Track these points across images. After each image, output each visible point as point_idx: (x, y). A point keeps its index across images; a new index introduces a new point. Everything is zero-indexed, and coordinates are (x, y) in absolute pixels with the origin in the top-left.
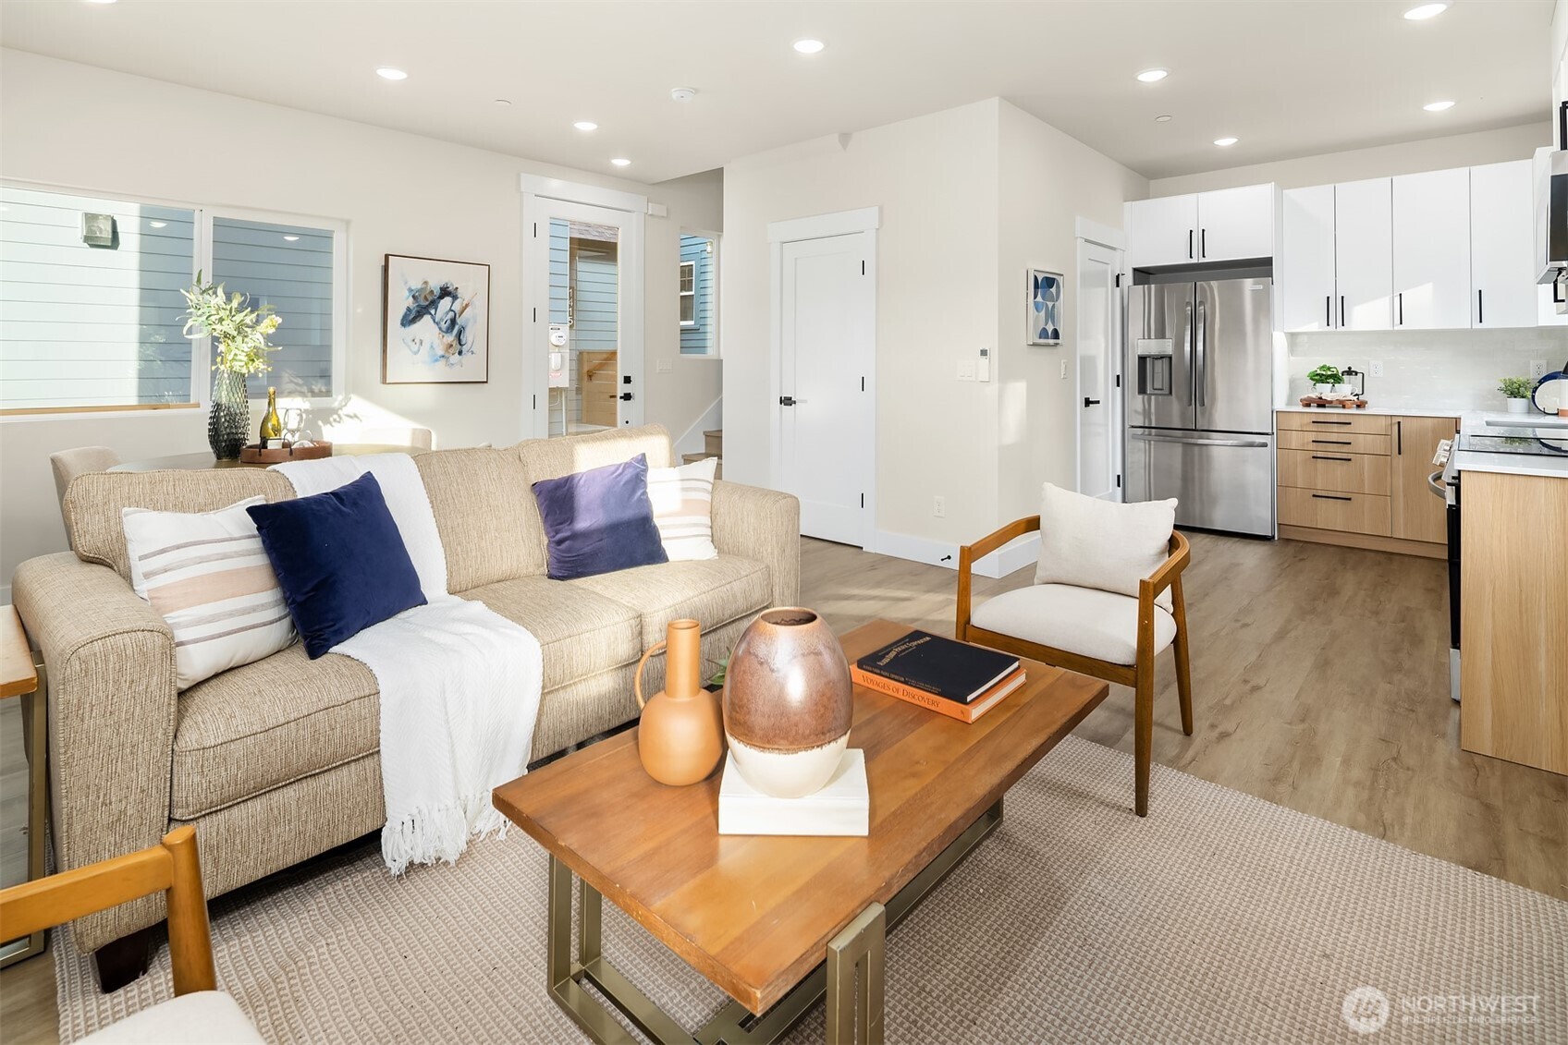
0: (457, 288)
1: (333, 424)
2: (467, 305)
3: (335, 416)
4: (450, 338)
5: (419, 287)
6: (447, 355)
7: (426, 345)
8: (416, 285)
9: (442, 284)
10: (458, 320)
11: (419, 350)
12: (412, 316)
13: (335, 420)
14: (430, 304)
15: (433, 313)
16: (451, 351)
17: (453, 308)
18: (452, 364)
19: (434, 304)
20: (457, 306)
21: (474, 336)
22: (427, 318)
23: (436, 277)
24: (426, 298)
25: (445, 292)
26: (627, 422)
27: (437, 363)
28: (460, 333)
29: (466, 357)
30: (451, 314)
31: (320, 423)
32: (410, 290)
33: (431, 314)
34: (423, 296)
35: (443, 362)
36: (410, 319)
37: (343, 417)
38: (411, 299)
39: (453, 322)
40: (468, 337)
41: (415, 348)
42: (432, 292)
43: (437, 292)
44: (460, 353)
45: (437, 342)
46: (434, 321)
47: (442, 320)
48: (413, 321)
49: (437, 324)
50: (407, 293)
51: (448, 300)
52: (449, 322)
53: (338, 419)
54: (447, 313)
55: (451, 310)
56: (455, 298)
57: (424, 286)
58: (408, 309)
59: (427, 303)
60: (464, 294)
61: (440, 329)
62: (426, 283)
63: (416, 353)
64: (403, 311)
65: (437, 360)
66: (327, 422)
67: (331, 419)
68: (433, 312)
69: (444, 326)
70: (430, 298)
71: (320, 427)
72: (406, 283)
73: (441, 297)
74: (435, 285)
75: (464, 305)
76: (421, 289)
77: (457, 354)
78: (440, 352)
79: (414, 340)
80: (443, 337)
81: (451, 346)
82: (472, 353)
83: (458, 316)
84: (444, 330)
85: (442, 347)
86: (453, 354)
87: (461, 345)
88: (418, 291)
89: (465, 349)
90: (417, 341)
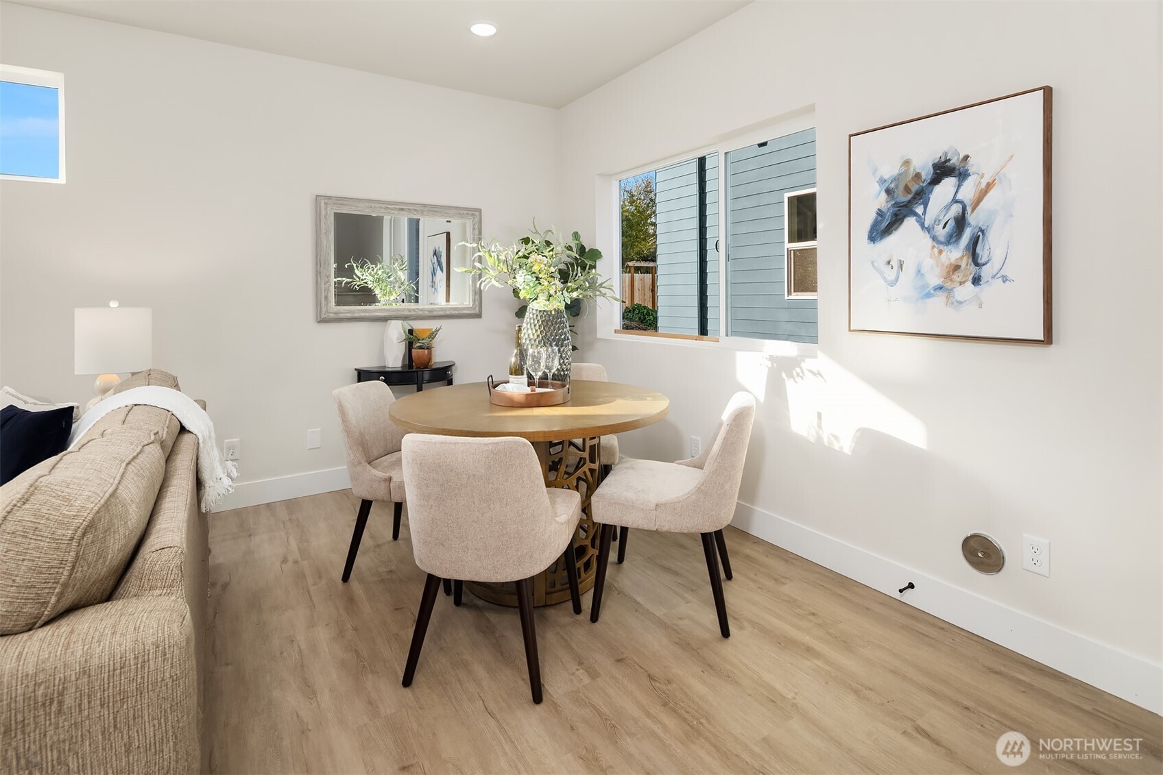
0: (966, 157)
1: (797, 379)
2: (989, 186)
3: (798, 370)
4: (956, 253)
5: (895, 172)
6: (948, 285)
7: (909, 268)
8: (890, 170)
9: (937, 157)
10: (972, 219)
11: (897, 279)
12: (885, 224)
13: (798, 374)
14: (914, 198)
15: (922, 213)
16: (957, 277)
17: (959, 197)
18: (961, 303)
19: (921, 196)
20: (968, 191)
22: (910, 223)
23: (923, 149)
24: (907, 189)
25: (942, 170)
27: (928, 300)
28: (975, 242)
29: (991, 290)
30: (956, 209)
31: (784, 375)
32: (882, 181)
33: (915, 214)
34: (902, 187)
35: (941, 298)
36: (884, 227)
37: (806, 372)
38: (884, 196)
39: (961, 222)
40: (992, 249)
41: (891, 276)
42: (918, 176)
43: (927, 174)
44: (976, 281)
45: (928, 263)
46: (922, 225)
47: (937, 221)
48: (888, 231)
49: (929, 230)
50: (876, 187)
51: (949, 183)
52: (951, 224)
53: (801, 374)
54: (948, 208)
55: (955, 201)
56: (963, 175)
57: (903, 169)
58: (880, 213)
59: (910, 197)
60: (982, 167)
61: (934, 238)
62: (907, 163)
63: (892, 284)
64: (871, 216)
65: (928, 295)
66: (790, 376)
67: (795, 373)
68: (920, 211)
69: (941, 233)
70: (915, 188)
71: (784, 380)
72: (875, 172)
73: (936, 181)
74: (923, 164)
75: (983, 185)
76: (900, 175)
77: (969, 284)
78: (935, 280)
79: (889, 263)
80: (940, 252)
81: (957, 268)
82: (1005, 279)
83: (969, 209)
84: (942, 239)
85: (937, 271)
86: (961, 283)
87: (977, 264)
88: (896, 179)
89: (986, 272)
90: (895, 263)
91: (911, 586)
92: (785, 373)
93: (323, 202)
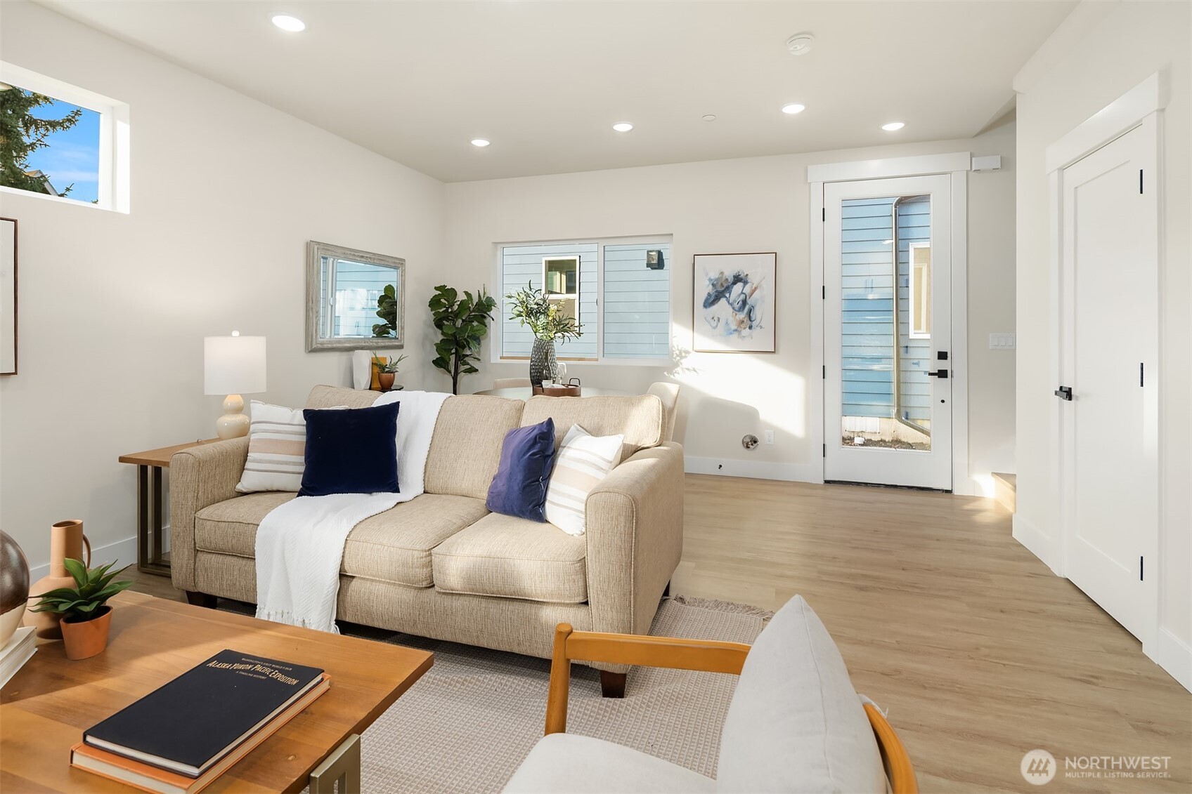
0: (747, 275)
2: (756, 288)
3: (666, 373)
4: (742, 316)
5: (717, 277)
6: (739, 329)
7: (723, 321)
8: (714, 275)
9: (735, 273)
10: (749, 301)
11: (717, 326)
12: (712, 300)
14: (725, 289)
15: (728, 296)
16: (742, 326)
17: (744, 292)
18: (744, 337)
19: (728, 289)
20: (747, 289)
21: (763, 313)
22: (723, 300)
23: (729, 268)
24: (722, 285)
25: (737, 279)
26: (943, 401)
27: (731, 336)
28: (750, 311)
29: (756, 331)
30: (742, 297)
32: (710, 280)
33: (726, 297)
34: (720, 284)
35: (735, 335)
36: (711, 301)
38: (711, 286)
39: (744, 302)
40: (757, 314)
41: (714, 324)
42: (727, 280)
43: (731, 279)
44: (750, 327)
45: (731, 319)
46: (729, 302)
47: (735, 301)
48: (713, 303)
49: (731, 304)
50: (708, 282)
51: (740, 285)
52: (741, 302)
54: (739, 295)
55: (742, 293)
56: (746, 283)
57: (720, 276)
58: (709, 294)
59: (723, 289)
60: (754, 279)
61: (733, 308)
62: (722, 273)
63: (715, 328)
64: (704, 296)
65: (731, 333)
69: (737, 306)
70: (725, 285)
72: (707, 275)
73: (734, 283)
74: (729, 274)
75: (754, 288)
76: (719, 278)
77: (748, 328)
78: (734, 327)
79: (713, 318)
80: (736, 314)
81: (743, 322)
82: (761, 327)
83: (748, 297)
84: (737, 309)
85: (735, 323)
86: (744, 328)
87: (751, 321)
88: (716, 280)
89: (754, 324)
90: (716, 318)
91: (721, 466)
93: (316, 247)
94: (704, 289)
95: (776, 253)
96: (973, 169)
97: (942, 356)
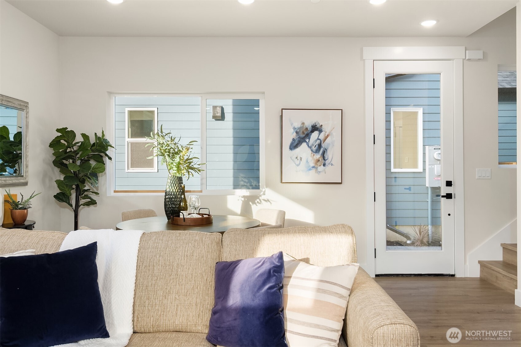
0: (322, 126)
1: (257, 204)
2: (328, 136)
3: (258, 200)
4: (318, 156)
5: (299, 126)
6: (316, 166)
7: (304, 160)
8: (298, 125)
9: (313, 123)
10: (323, 145)
11: (300, 164)
12: (295, 144)
13: (258, 202)
14: (305, 136)
15: (308, 142)
16: (319, 164)
17: (319, 138)
18: (320, 172)
19: (308, 136)
20: (322, 136)
21: (333, 154)
22: (304, 145)
23: (309, 120)
24: (303, 133)
25: (315, 128)
26: (449, 215)
27: (310, 171)
28: (324, 153)
29: (328, 168)
30: (318, 142)
31: (251, 203)
32: (294, 128)
33: (306, 142)
34: (301, 131)
35: (314, 170)
36: (294, 146)
37: (262, 201)
38: (295, 134)
39: (320, 146)
40: (329, 155)
41: (298, 162)
42: (307, 129)
43: (310, 128)
44: (324, 165)
45: (310, 159)
46: (308, 146)
47: (313, 145)
49: (310, 147)
50: (292, 130)
51: (316, 134)
52: (317, 146)
53: (259, 202)
54: (316, 141)
55: (318, 139)
56: (321, 131)
57: (302, 125)
58: (294, 140)
59: (304, 135)
60: (326, 129)
61: (312, 150)
62: (303, 123)
63: (298, 165)
64: (290, 140)
65: (310, 170)
66: (254, 203)
67: (256, 202)
68: (307, 140)
69: (314, 149)
70: (306, 133)
71: (251, 205)
72: (292, 124)
73: (312, 131)
74: (309, 124)
75: (326, 135)
76: (301, 127)
77: (322, 166)
78: (312, 164)
79: (297, 158)
80: (314, 155)
81: (319, 161)
82: (332, 165)
83: (322, 142)
84: (314, 151)
85: (313, 161)
86: (320, 166)
87: (324, 160)
88: (299, 128)
89: (327, 162)
90: (299, 158)
92: (251, 202)
94: (290, 136)
95: (342, 110)
96: (467, 58)
97: (449, 184)
